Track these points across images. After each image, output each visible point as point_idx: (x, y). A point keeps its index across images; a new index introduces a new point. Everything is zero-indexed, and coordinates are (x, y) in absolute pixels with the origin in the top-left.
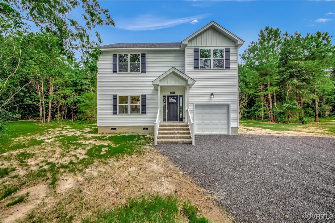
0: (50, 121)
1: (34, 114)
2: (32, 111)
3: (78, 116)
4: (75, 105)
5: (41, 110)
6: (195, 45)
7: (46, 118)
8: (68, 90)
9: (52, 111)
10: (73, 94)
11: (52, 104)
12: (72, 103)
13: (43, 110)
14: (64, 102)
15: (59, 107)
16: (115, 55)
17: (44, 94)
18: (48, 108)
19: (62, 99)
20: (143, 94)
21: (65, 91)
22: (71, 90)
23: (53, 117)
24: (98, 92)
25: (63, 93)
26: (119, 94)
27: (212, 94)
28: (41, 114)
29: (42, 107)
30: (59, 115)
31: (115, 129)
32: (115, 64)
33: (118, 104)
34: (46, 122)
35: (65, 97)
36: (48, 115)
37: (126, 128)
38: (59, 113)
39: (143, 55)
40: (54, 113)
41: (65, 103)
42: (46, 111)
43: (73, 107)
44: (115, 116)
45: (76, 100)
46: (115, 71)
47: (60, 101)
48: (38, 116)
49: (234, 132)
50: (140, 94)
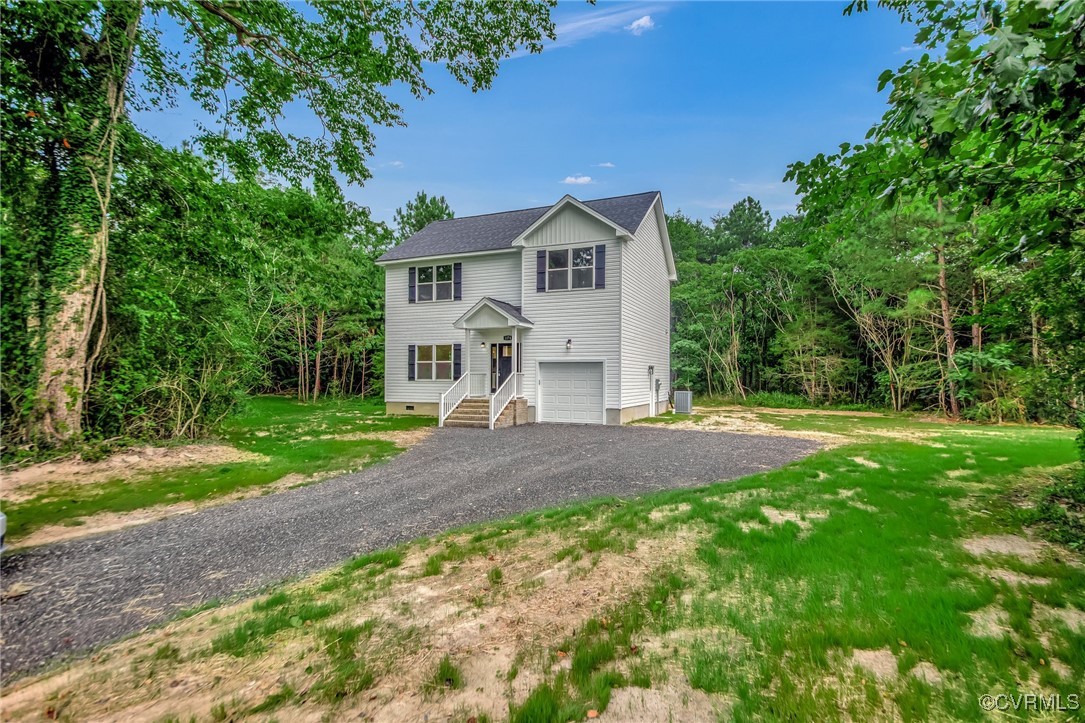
0: (319, 397)
1: (285, 382)
2: (283, 374)
3: (374, 387)
4: (368, 359)
5: (301, 370)
6: (540, 244)
7: (311, 390)
8: (353, 321)
9: (322, 374)
10: (364, 330)
11: (323, 356)
12: (361, 353)
13: (305, 371)
14: (346, 350)
15: (335, 363)
16: (412, 270)
17: (307, 333)
18: (314, 366)
19: (341, 345)
20: (457, 342)
21: (348, 325)
22: (361, 321)
23: (323, 390)
24: (386, 333)
25: (343, 330)
26: (418, 343)
27: (569, 341)
28: (301, 379)
29: (304, 362)
30: (336, 382)
31: (411, 408)
32: (412, 287)
33: (416, 362)
34: (311, 397)
35: (349, 339)
36: (314, 382)
37: (428, 408)
38: (335, 377)
39: (458, 267)
40: (327, 377)
41: (346, 354)
42: (310, 373)
43: (363, 364)
44: (412, 383)
45: (369, 346)
46: (412, 300)
47: (338, 348)
48: (296, 385)
49: (613, 419)
50: (451, 342)
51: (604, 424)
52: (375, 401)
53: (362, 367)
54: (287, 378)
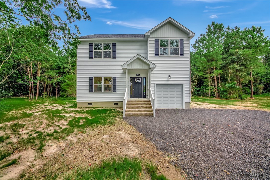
0: (38, 98)
1: (24, 92)
2: (23, 90)
3: (61, 94)
4: (58, 85)
5: (30, 88)
7: (35, 95)
8: (53, 72)
9: (39, 90)
10: (57, 75)
11: (40, 84)
12: (56, 83)
13: (32, 89)
14: (49, 82)
15: (45, 86)
16: (91, 45)
17: (33, 75)
18: (36, 87)
20: (114, 76)
21: (50, 73)
22: (55, 72)
23: (40, 94)
25: (48, 75)
26: (94, 76)
27: (169, 76)
28: (30, 92)
29: (32, 86)
30: (45, 93)
31: (91, 104)
32: (91, 52)
33: (94, 84)
34: (35, 98)
35: (50, 78)
36: (36, 93)
37: (100, 104)
38: (45, 91)
40: (41, 91)
42: (34, 90)
43: (56, 86)
44: (91, 93)
45: (59, 81)
46: (91, 57)
47: (46, 81)
48: (28, 94)
49: (187, 106)
50: (112, 76)
51: (184, 108)
52: (62, 99)
53: (56, 87)
54: (25, 91)
